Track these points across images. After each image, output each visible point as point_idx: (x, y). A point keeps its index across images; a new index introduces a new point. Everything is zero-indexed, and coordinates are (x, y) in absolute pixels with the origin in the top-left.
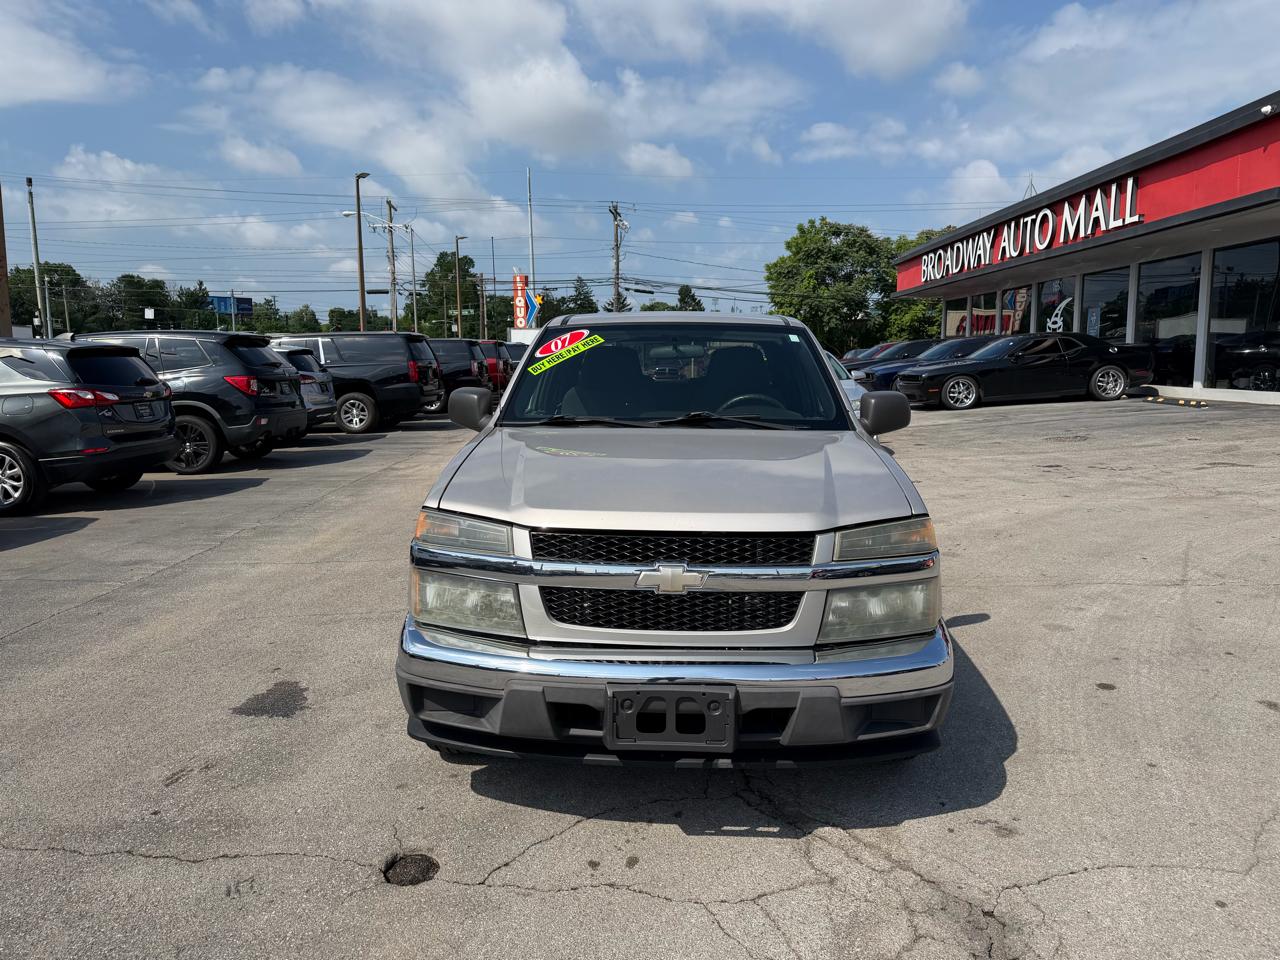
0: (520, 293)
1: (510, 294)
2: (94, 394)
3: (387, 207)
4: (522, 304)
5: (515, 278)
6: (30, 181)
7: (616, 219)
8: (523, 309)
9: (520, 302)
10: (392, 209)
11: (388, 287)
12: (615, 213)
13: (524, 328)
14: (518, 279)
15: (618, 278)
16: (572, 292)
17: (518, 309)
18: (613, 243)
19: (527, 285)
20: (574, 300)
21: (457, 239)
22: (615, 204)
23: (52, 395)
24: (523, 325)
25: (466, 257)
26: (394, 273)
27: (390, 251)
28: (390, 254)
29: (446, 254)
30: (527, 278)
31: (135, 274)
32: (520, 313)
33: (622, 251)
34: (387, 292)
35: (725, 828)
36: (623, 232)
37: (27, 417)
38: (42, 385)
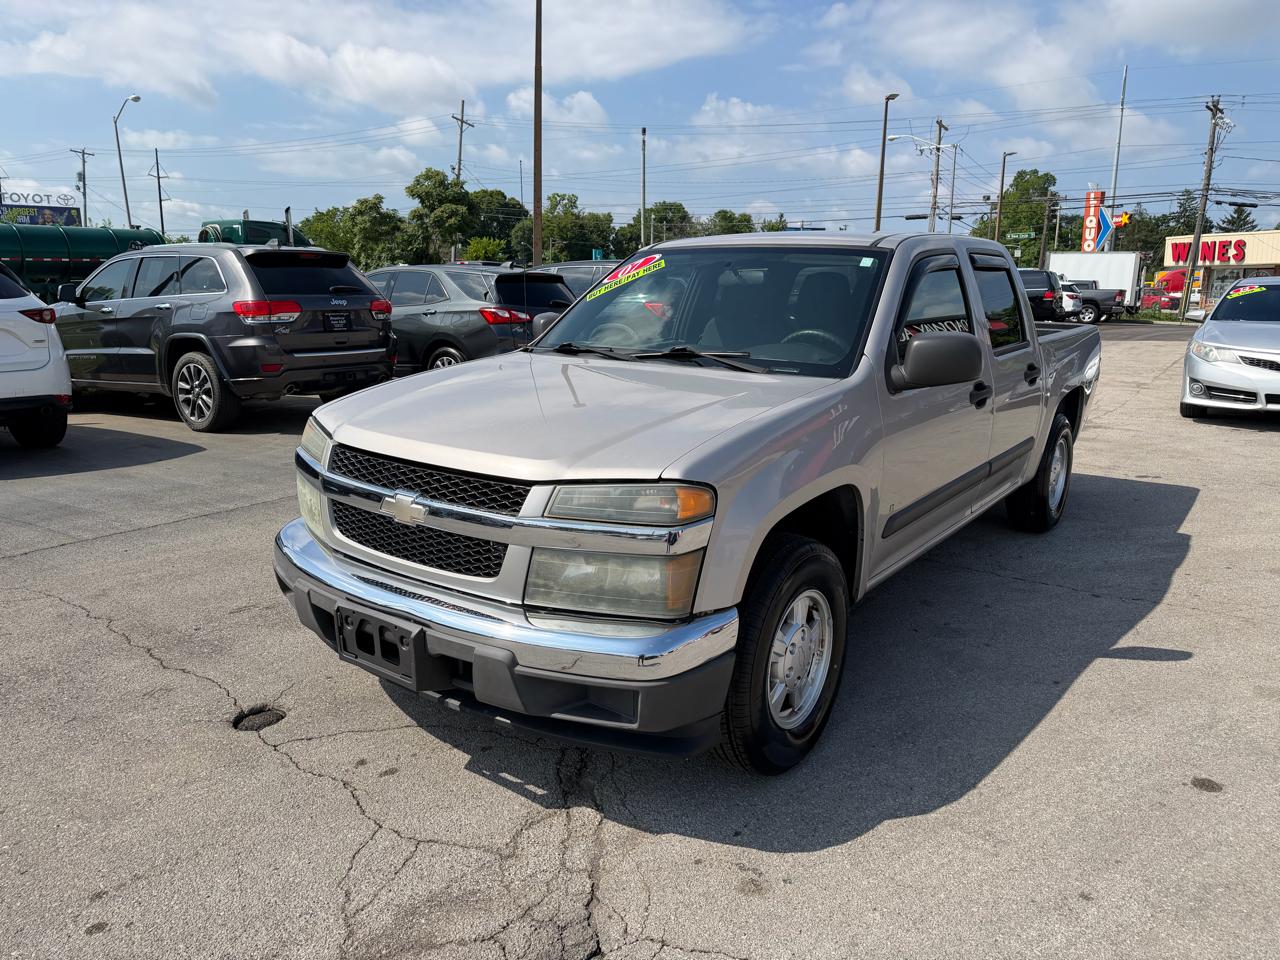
0: (1092, 210)
1: (1081, 213)
2: (510, 314)
3: (937, 127)
4: (1094, 224)
5: (1089, 194)
6: (644, 131)
7: (1214, 116)
8: (1093, 231)
9: (1091, 222)
10: (943, 130)
11: (928, 211)
12: (1215, 109)
13: (1093, 252)
14: (1092, 195)
15: (1207, 190)
16: (1175, 208)
17: (1088, 231)
18: (1207, 147)
19: (1102, 202)
20: (1177, 218)
21: (1005, 155)
22: (1216, 98)
23: (482, 312)
24: (1089, 249)
25: (1046, 175)
26: (935, 197)
27: (935, 173)
28: (934, 177)
29: (1025, 172)
30: (1103, 194)
31: (728, 210)
32: (1089, 235)
33: (1217, 156)
34: (925, 217)
35: (504, 775)
36: (1223, 133)
37: (465, 330)
38: (476, 305)
